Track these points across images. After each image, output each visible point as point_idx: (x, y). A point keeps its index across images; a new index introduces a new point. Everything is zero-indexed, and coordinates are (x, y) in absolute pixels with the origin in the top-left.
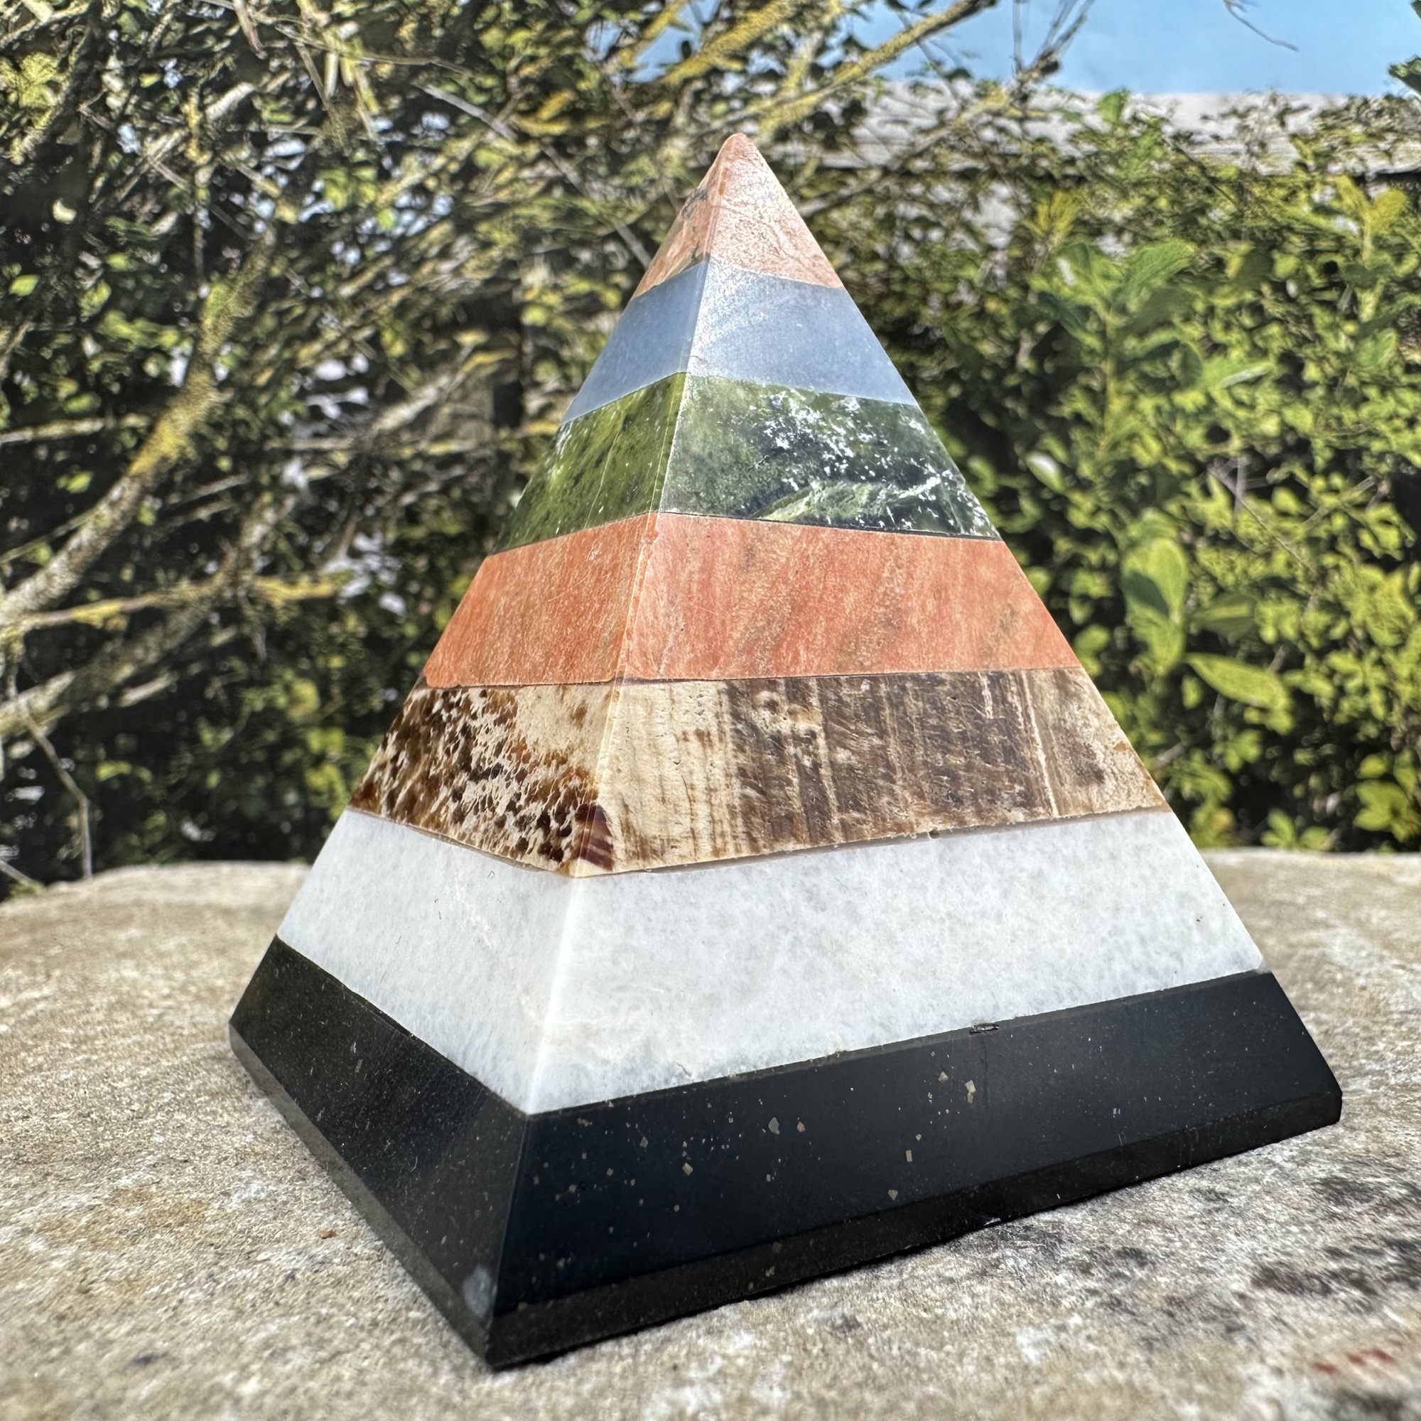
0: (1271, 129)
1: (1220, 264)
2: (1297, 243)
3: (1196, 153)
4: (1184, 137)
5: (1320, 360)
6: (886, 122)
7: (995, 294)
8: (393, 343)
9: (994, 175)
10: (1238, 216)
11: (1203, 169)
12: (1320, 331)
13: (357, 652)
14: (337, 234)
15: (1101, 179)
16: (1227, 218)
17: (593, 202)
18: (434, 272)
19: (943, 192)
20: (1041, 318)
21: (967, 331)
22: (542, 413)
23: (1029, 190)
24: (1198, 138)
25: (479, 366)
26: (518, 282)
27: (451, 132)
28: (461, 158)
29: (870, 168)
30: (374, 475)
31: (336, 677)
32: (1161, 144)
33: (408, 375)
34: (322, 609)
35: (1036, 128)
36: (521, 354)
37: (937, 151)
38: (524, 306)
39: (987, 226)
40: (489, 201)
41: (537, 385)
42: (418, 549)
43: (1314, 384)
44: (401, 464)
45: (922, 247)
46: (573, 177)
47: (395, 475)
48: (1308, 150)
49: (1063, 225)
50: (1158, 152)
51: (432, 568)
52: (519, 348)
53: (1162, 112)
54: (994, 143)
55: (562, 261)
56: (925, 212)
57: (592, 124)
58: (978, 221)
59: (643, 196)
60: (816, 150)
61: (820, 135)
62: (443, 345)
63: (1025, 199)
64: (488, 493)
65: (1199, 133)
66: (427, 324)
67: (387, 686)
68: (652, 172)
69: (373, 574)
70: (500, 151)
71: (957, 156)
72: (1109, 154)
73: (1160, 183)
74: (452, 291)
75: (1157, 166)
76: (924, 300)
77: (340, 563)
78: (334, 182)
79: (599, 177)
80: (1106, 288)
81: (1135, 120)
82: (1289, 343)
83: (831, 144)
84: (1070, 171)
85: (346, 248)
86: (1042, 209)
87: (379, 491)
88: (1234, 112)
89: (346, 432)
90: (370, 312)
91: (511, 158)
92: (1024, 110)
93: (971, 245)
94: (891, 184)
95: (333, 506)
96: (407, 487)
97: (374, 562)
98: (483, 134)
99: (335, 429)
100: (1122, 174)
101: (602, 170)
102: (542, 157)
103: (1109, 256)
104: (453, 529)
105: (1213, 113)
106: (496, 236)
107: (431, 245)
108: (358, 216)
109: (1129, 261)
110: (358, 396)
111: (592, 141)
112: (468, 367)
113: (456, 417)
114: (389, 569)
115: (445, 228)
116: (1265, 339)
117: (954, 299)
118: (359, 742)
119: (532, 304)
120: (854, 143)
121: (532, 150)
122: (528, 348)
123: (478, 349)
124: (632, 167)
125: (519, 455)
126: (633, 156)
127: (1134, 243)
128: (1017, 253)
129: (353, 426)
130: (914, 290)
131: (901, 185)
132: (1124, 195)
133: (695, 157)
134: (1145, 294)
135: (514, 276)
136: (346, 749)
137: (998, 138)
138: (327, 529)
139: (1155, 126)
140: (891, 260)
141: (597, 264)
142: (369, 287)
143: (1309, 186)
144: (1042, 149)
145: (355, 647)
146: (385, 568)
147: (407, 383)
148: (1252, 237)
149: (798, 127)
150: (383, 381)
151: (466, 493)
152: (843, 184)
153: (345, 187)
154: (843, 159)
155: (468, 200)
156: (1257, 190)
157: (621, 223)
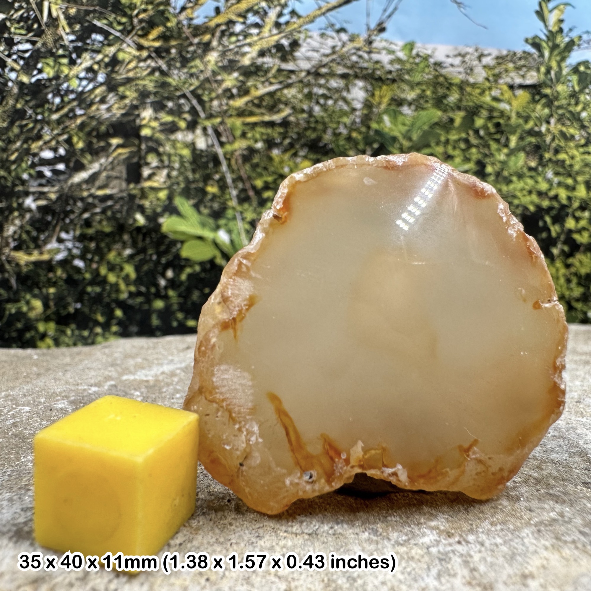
0: (476, 63)
1: (452, 121)
2: (484, 113)
3: (443, 71)
4: (438, 64)
5: (493, 164)
6: (309, 50)
7: (355, 130)
8: (77, 142)
9: (356, 76)
10: (460, 100)
11: (446, 79)
12: (493, 152)
13: (61, 286)
14: (50, 89)
15: (403, 81)
16: (455, 101)
17: (174, 79)
18: (98, 109)
19: (334, 83)
20: (375, 141)
21: (343, 146)
22: (150, 177)
23: (372, 84)
24: (445, 65)
25: (120, 154)
26: (138, 115)
27: (106, 42)
28: (110, 55)
29: (301, 71)
30: (69, 204)
31: (52, 297)
32: (428, 66)
33: (85, 157)
34: (44, 266)
35: (375, 57)
36: (140, 149)
37: (331, 64)
38: (140, 127)
39: (353, 100)
40: (124, 76)
41: (147, 164)
42: (91, 239)
43: (490, 174)
44: (82, 199)
45: (324, 108)
46: (164, 67)
47: (80, 204)
48: (490, 73)
49: (386, 100)
50: (427, 70)
51: (98, 247)
52: (139, 146)
53: (429, 52)
54: (357, 62)
55: (159, 107)
56: (325, 92)
57: (173, 43)
58: (349, 97)
59: (197, 78)
60: (277, 61)
61: (279, 55)
62: (102, 144)
63: (369, 87)
64: (124, 213)
65: (445, 63)
66: (94, 133)
67: (76, 302)
68: (202, 67)
69: (69, 250)
70: (130, 53)
71: (340, 67)
72: (406, 70)
73: (427, 83)
74: (107, 119)
75: (426, 77)
76: (324, 131)
77: (53, 245)
78: (48, 64)
79: (176, 68)
80: (404, 129)
81: (418, 55)
82: (480, 156)
83: (284, 59)
84: (390, 77)
85: (54, 96)
86: (377, 93)
87: (72, 212)
88: (460, 55)
89: (54, 183)
90: (67, 127)
91: (134, 57)
92: (370, 48)
93: (346, 108)
94: (310, 78)
95: (49, 218)
96: (85, 210)
97: (70, 245)
98: (121, 45)
99: (49, 182)
100: (411, 79)
101: (178, 65)
102: (149, 57)
103: (405, 115)
104: (108, 229)
105: (451, 54)
106: (128, 93)
107: (96, 97)
108: (60, 81)
109: (414, 117)
110: (61, 167)
111: (173, 51)
112: (115, 154)
113: (108, 177)
114: (77, 248)
115: (103, 88)
116: (470, 154)
117: (338, 131)
118: (63, 327)
119: (145, 126)
120: (294, 59)
121: (145, 54)
122: (143, 147)
123: (119, 146)
124: (193, 64)
125: (139, 196)
126: (193, 59)
127: (416, 110)
128: (365, 112)
129: (59, 181)
130: (320, 127)
131: (316, 80)
132: (412, 88)
133: (221, 61)
134: (420, 133)
135: (136, 113)
136: (56, 330)
137: (358, 60)
138: (47, 229)
139: (426, 58)
140: (310, 113)
141: (175, 108)
142: (66, 115)
143: (490, 89)
144: (378, 66)
145: (61, 283)
146: (74, 247)
147: (85, 162)
148: (466, 109)
149: (269, 50)
150: (73, 160)
151: (114, 213)
152: (290, 78)
153: (53, 68)
154: (290, 66)
155: (114, 75)
156: (469, 89)
157: (187, 90)
